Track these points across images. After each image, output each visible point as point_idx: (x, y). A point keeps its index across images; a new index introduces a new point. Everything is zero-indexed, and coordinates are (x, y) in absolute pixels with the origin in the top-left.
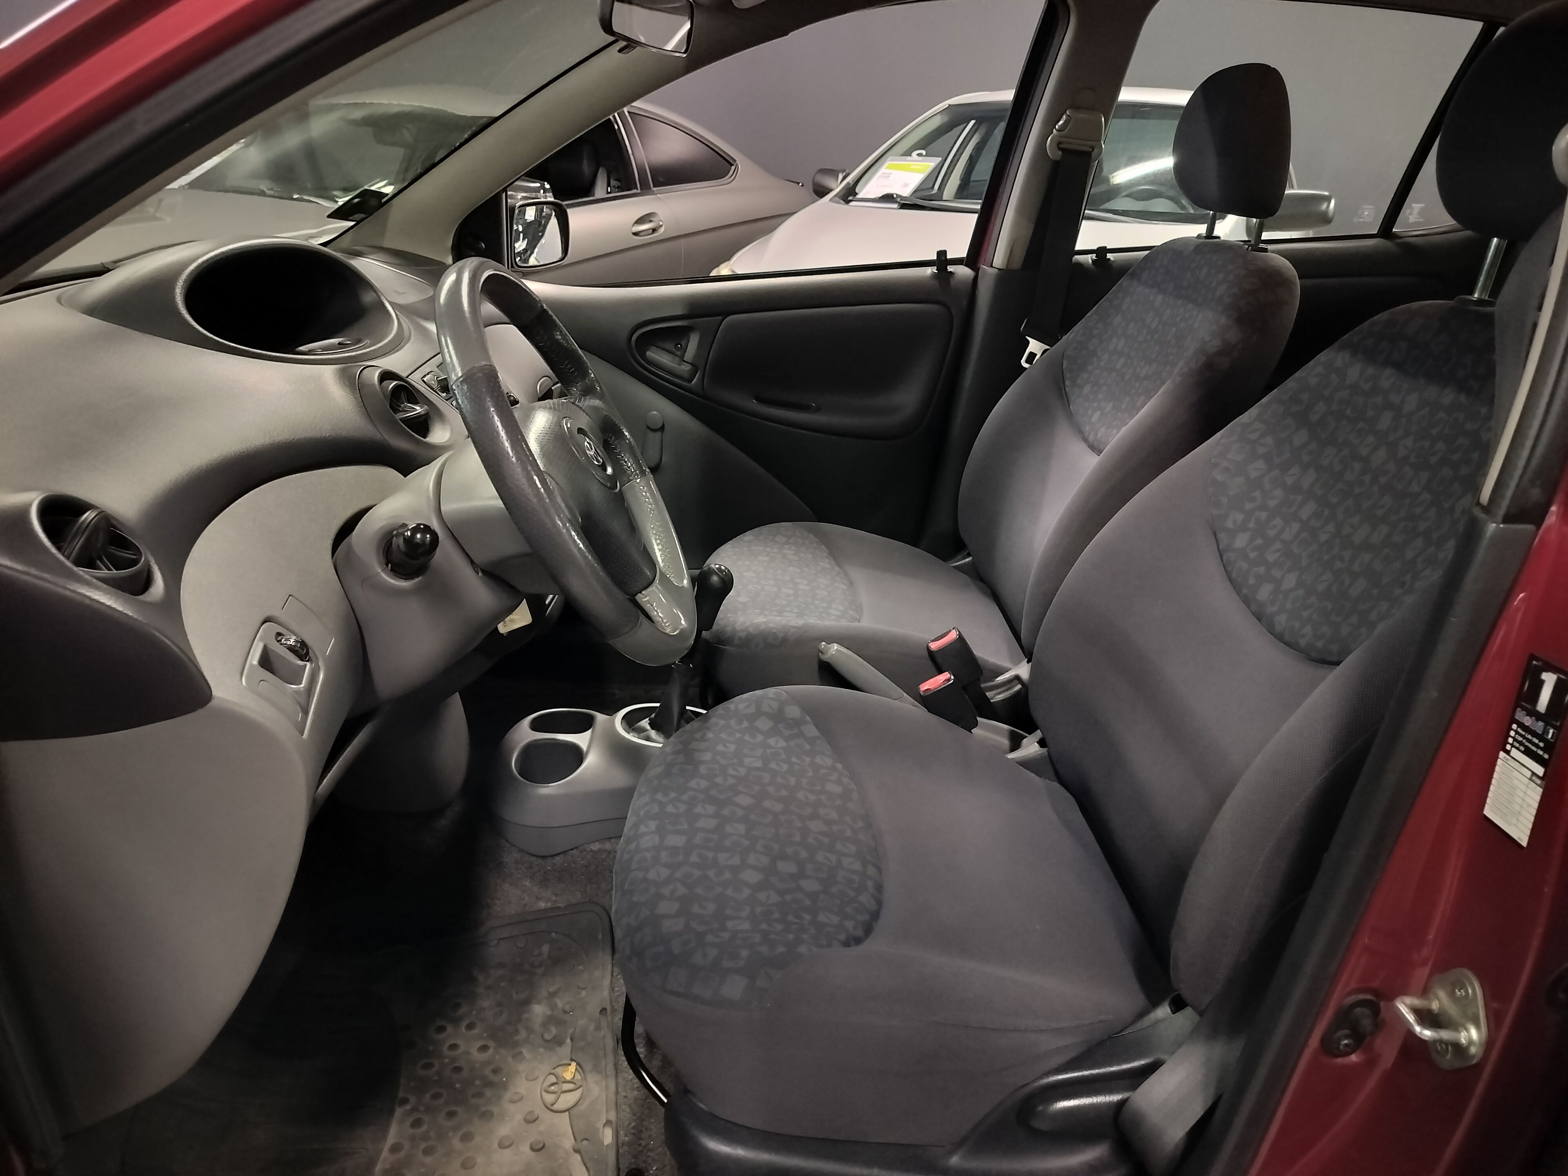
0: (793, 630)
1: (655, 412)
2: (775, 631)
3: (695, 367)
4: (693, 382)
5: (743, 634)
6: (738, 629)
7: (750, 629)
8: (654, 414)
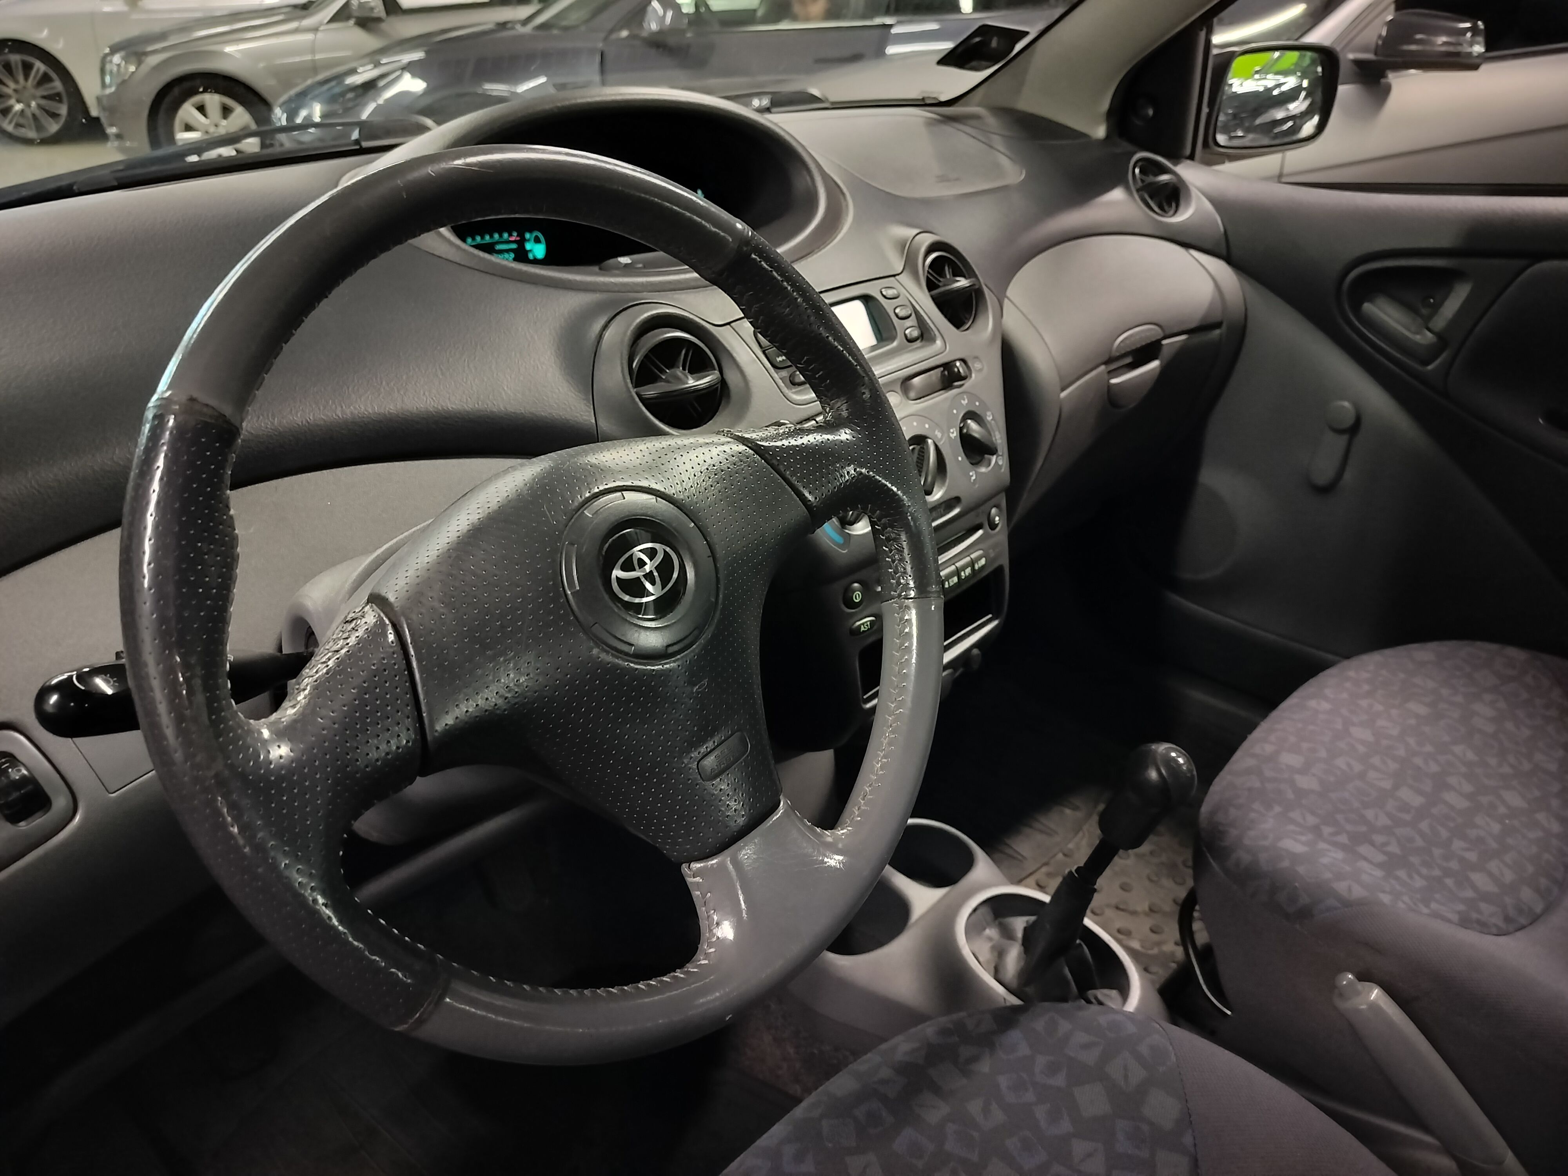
0: (1331, 902)
1: (1346, 404)
2: (1297, 884)
3: (1443, 339)
4: (1430, 367)
5: (1246, 858)
6: (1247, 842)
7: (1263, 857)
8: (1344, 407)
